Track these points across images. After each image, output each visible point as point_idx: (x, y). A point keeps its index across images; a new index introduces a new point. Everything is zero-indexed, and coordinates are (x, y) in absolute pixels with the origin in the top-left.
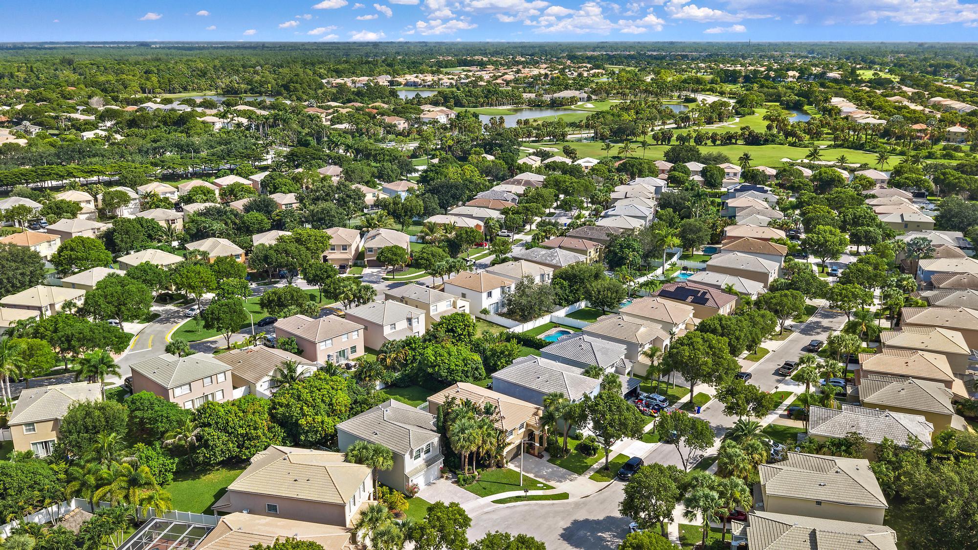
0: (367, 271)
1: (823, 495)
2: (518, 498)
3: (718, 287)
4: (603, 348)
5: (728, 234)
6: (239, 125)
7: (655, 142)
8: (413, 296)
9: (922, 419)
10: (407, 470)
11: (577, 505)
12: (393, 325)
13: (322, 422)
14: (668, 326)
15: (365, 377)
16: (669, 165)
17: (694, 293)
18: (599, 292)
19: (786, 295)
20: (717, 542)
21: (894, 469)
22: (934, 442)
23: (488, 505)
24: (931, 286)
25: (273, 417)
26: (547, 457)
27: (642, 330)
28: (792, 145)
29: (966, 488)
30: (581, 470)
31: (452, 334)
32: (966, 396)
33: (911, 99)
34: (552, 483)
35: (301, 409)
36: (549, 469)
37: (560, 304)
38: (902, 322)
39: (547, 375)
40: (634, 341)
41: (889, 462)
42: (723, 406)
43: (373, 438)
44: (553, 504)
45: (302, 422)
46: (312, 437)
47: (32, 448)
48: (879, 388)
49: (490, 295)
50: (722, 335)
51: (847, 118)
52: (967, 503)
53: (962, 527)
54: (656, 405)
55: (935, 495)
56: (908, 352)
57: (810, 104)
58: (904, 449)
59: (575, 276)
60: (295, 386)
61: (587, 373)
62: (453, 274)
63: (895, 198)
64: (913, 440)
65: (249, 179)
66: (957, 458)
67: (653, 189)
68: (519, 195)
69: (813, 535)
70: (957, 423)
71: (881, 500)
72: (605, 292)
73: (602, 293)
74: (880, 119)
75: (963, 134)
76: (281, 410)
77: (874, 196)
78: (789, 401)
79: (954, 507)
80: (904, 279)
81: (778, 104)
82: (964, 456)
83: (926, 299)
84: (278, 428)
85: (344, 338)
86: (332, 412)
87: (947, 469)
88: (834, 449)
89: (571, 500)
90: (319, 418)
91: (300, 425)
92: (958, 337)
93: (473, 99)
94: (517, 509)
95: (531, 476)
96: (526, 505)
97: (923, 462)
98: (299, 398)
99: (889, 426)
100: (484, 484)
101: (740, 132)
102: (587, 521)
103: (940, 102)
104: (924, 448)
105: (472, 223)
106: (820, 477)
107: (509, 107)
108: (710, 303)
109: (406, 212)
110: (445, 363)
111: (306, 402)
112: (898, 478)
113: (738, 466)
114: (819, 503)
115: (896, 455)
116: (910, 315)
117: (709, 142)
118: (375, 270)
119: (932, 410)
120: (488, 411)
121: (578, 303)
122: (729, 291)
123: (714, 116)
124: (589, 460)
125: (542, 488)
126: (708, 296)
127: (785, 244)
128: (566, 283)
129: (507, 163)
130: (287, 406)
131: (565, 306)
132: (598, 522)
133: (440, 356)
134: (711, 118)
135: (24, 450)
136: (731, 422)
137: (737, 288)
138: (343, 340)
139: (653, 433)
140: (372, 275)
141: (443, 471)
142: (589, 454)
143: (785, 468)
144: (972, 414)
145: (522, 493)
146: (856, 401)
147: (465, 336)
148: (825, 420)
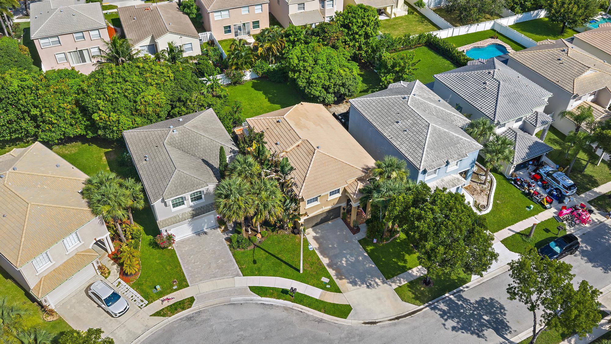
2: (284, 293)
4: (515, 93)
10: (160, 219)
11: (351, 334)
12: (302, 5)
13: (118, 122)
15: (232, 65)
23: (241, 292)
26: (362, 234)
27: (587, 74)
30: (392, 271)
31: (346, 31)
34: (342, 283)
36: (354, 256)
37: (513, 9)
39: (410, 122)
40: (568, 88)
43: (140, 165)
44: (321, 321)
45: (95, 116)
46: (109, 135)
54: (557, 189)
72: (570, 6)
73: (566, 6)
84: (79, 115)
85: (244, 11)
86: (136, 111)
89: (348, 321)
90: (114, 117)
94: (272, 313)
95: (325, 261)
96: (286, 309)
100: (259, 254)
110: (307, 71)
121: (536, 12)
125: (323, 287)
131: (517, 13)
133: (304, 61)
138: (243, 13)
139: (528, 236)
147: (360, 35)
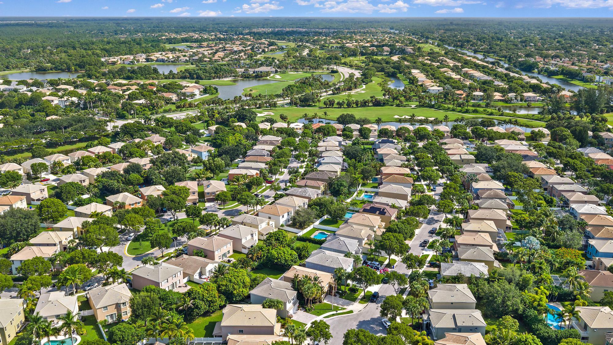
0: (207, 204)
1: (453, 300)
2: (333, 315)
3: (388, 205)
4: (349, 243)
5: (384, 172)
6: (73, 103)
7: (325, 106)
8: (248, 221)
9: (483, 264)
10: (287, 309)
11: (358, 315)
12: (245, 238)
13: (242, 291)
14: (372, 228)
16: (341, 126)
17: (379, 209)
18: (335, 211)
19: (420, 208)
20: (417, 323)
21: (477, 286)
22: (490, 275)
24: (478, 198)
25: (219, 291)
26: (338, 296)
27: (363, 231)
28: (398, 105)
29: (503, 292)
30: (354, 300)
32: (498, 251)
33: (453, 70)
34: (345, 307)
35: (233, 286)
36: (341, 301)
37: (317, 219)
38: (468, 217)
39: (331, 259)
40: (360, 237)
41: (474, 284)
42: (405, 265)
43: (270, 296)
44: (348, 316)
45: (235, 292)
46: (238, 298)
47: (106, 318)
48: (466, 252)
49: (283, 217)
50: (399, 233)
51: (422, 85)
52: (504, 297)
53: (502, 307)
55: (492, 296)
56: (474, 234)
57: (400, 73)
58: (479, 278)
59: (322, 204)
60: (227, 276)
61: (346, 256)
62: (258, 206)
63: (456, 144)
64: (482, 274)
65: (108, 147)
66: (498, 280)
67: (337, 144)
68: (270, 151)
69: (454, 316)
70: (496, 264)
71: (473, 300)
72: (338, 211)
74: (439, 86)
75: (481, 96)
76: (224, 288)
77: (446, 144)
78: (429, 259)
79: (499, 300)
80: (467, 195)
81: (383, 73)
82: (501, 279)
83: (477, 205)
84: (223, 296)
85: (224, 247)
86: (245, 286)
87: (496, 285)
88: (453, 280)
89: (354, 313)
90: (241, 290)
91: (234, 294)
92: (492, 224)
93: (207, 75)
94: (334, 320)
95: (336, 305)
96: (338, 317)
97: (486, 282)
98: (230, 281)
99: (473, 269)
100: (317, 311)
101: (370, 99)
102: (364, 321)
103: (467, 71)
104: (486, 277)
105: (254, 172)
106: (451, 293)
107: (230, 79)
108: (387, 214)
109: (216, 168)
111: (234, 283)
112: (478, 290)
113: (420, 292)
114: (452, 303)
115: (476, 281)
116: (473, 214)
117: (354, 105)
118: (212, 204)
119: (486, 259)
120: (316, 279)
121: (324, 217)
122: (393, 207)
123: (352, 85)
124: (356, 295)
125: (341, 310)
126: (385, 211)
127: (411, 177)
128: (318, 208)
129: (254, 129)
130: (226, 285)
131: (319, 219)
132: (368, 321)
134: (351, 87)
135: (103, 320)
136: (409, 272)
137: (397, 205)
140: (211, 207)
141: (299, 307)
142: (355, 292)
143: (438, 291)
144: (501, 258)
145: (335, 312)
146: (456, 258)
148: (448, 268)
